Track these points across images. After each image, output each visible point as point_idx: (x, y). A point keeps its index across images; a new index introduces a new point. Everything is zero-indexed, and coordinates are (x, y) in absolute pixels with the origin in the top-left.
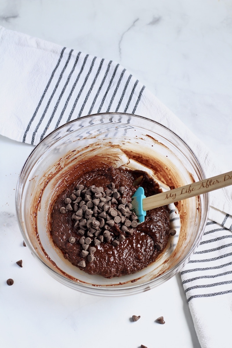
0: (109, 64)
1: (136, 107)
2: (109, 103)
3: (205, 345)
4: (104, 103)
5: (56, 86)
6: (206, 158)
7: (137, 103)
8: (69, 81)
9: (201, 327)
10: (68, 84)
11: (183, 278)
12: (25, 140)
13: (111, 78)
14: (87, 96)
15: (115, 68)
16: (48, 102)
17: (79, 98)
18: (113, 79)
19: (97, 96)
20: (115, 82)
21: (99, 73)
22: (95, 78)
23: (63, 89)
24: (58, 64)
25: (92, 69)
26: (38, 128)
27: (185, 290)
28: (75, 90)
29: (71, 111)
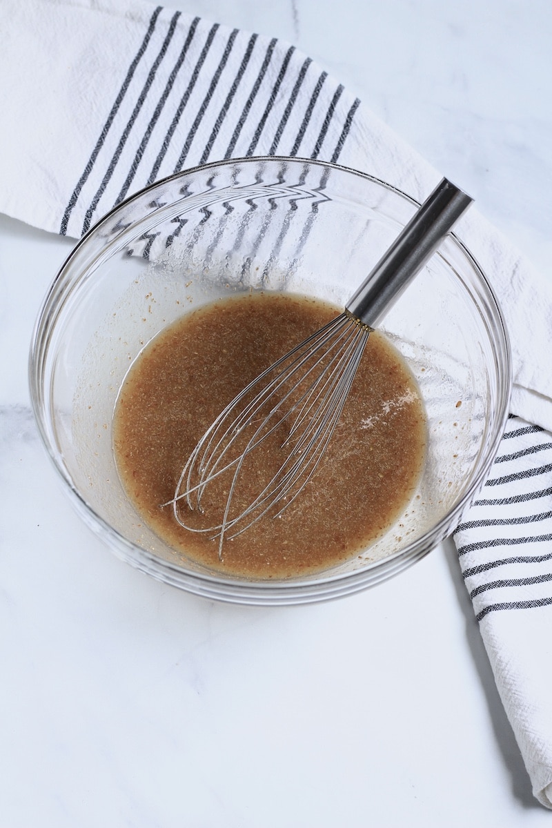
0: (270, 47)
1: (338, 149)
2: (272, 140)
3: (524, 726)
4: (260, 140)
5: (139, 99)
6: (514, 272)
7: (341, 141)
8: (171, 87)
9: (514, 681)
10: (170, 95)
11: (466, 564)
12: (66, 228)
13: (275, 80)
14: (216, 125)
15: (285, 56)
16: (120, 138)
17: (197, 128)
18: (280, 83)
19: (242, 125)
20: (285, 91)
21: (245, 69)
22: (236, 79)
23: (156, 106)
24: (144, 46)
25: (229, 59)
26: (98, 200)
27: (470, 592)
28: (186, 109)
29: (178, 160)
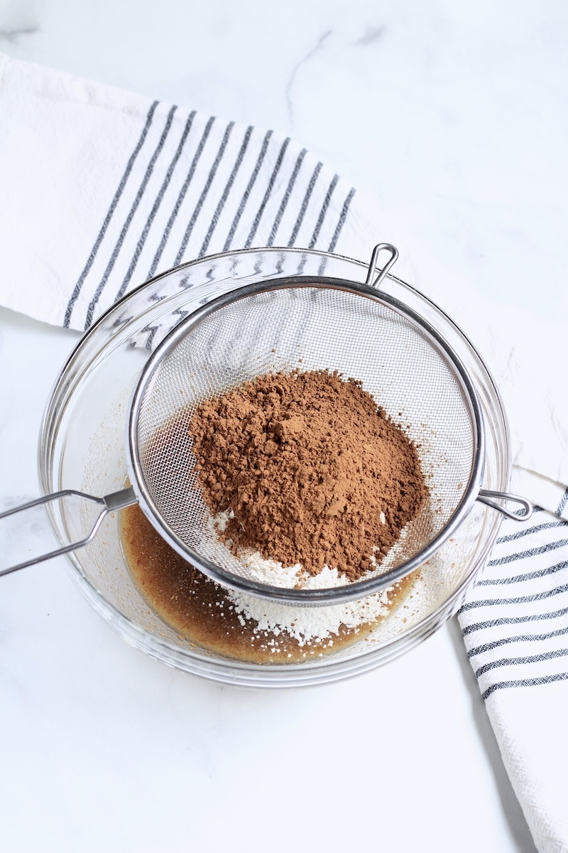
0: (266, 138)
1: (335, 238)
2: (270, 230)
3: (532, 802)
4: (258, 230)
5: (139, 193)
6: (511, 355)
7: (338, 230)
8: (169, 180)
9: (521, 757)
11: (470, 643)
12: (69, 321)
13: (271, 171)
14: (214, 216)
15: (281, 147)
16: (121, 231)
17: (196, 220)
18: (276, 173)
19: (239, 216)
20: (282, 181)
21: (241, 160)
22: (233, 171)
23: (155, 199)
24: (142, 140)
25: (226, 151)
26: (100, 293)
27: (475, 671)
28: (185, 202)
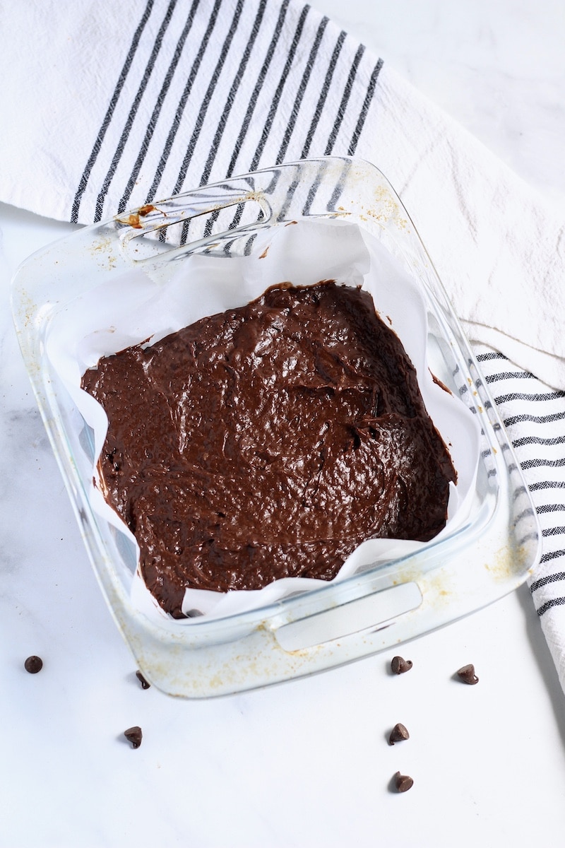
0: (283, 6)
1: (363, 114)
2: (292, 107)
4: (278, 108)
5: (147, 70)
6: (559, 238)
7: (366, 105)
8: (180, 54)
10: (179, 63)
12: (77, 215)
13: (291, 42)
14: (230, 94)
15: (300, 15)
16: (129, 112)
17: (210, 98)
18: (296, 45)
19: (258, 92)
20: (302, 53)
21: (258, 31)
22: (249, 43)
23: (165, 76)
24: (148, 12)
25: (240, 22)
26: (109, 183)
27: (529, 585)
28: (197, 78)
29: (192, 134)
